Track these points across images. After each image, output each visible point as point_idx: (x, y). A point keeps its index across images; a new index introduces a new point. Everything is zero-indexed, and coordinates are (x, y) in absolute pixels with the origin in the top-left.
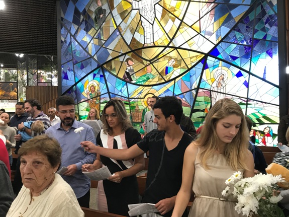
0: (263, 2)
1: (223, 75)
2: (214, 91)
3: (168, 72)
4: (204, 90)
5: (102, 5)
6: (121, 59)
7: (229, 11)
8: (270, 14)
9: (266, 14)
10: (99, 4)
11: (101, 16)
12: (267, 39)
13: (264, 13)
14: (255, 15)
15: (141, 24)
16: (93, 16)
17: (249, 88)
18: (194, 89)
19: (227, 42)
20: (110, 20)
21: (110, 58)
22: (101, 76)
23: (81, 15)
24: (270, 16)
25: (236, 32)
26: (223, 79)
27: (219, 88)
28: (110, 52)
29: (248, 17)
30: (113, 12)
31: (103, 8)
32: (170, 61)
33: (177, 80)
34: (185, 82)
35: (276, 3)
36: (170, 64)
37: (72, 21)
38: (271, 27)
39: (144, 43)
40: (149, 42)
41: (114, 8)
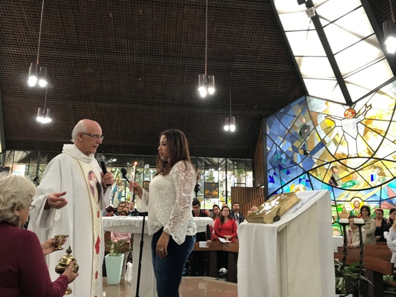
3: (374, 179)
5: (307, 122)
6: (326, 166)
10: (303, 121)
11: (306, 131)
15: (345, 139)
16: (298, 131)
20: (313, 136)
21: (315, 166)
22: (307, 181)
28: (315, 161)
30: (317, 128)
31: (307, 124)
32: (376, 170)
33: (383, 186)
34: (391, 188)
36: (375, 172)
37: (277, 135)
39: (349, 154)
41: (317, 125)
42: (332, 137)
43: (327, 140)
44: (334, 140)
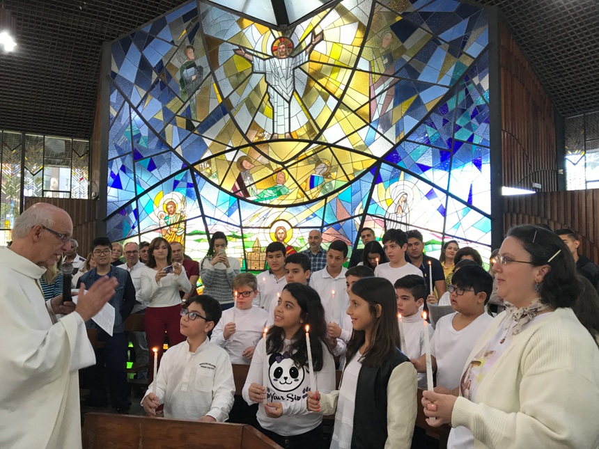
0: (468, 84)
1: (406, 194)
2: (391, 220)
3: (315, 184)
4: (374, 218)
5: (196, 58)
6: (230, 156)
7: (416, 93)
8: (478, 104)
9: (473, 102)
10: (189, 55)
11: (194, 78)
12: (474, 142)
13: (469, 101)
14: (457, 104)
15: (269, 100)
16: (178, 77)
17: (447, 217)
18: (359, 216)
19: (414, 142)
20: (208, 89)
21: (208, 154)
22: (189, 185)
23: (154, 73)
24: (480, 108)
25: (427, 127)
26: (405, 201)
27: (399, 215)
28: (208, 143)
29: (446, 105)
31: (198, 63)
32: (319, 166)
33: (329, 199)
34: (343, 202)
35: (488, 88)
36: (318, 171)
37: (133, 81)
38: (480, 123)
39: (274, 133)
40: (281, 131)
41: (218, 66)
42: (245, 95)
43: (234, 100)
44: (249, 102)
